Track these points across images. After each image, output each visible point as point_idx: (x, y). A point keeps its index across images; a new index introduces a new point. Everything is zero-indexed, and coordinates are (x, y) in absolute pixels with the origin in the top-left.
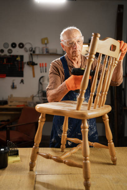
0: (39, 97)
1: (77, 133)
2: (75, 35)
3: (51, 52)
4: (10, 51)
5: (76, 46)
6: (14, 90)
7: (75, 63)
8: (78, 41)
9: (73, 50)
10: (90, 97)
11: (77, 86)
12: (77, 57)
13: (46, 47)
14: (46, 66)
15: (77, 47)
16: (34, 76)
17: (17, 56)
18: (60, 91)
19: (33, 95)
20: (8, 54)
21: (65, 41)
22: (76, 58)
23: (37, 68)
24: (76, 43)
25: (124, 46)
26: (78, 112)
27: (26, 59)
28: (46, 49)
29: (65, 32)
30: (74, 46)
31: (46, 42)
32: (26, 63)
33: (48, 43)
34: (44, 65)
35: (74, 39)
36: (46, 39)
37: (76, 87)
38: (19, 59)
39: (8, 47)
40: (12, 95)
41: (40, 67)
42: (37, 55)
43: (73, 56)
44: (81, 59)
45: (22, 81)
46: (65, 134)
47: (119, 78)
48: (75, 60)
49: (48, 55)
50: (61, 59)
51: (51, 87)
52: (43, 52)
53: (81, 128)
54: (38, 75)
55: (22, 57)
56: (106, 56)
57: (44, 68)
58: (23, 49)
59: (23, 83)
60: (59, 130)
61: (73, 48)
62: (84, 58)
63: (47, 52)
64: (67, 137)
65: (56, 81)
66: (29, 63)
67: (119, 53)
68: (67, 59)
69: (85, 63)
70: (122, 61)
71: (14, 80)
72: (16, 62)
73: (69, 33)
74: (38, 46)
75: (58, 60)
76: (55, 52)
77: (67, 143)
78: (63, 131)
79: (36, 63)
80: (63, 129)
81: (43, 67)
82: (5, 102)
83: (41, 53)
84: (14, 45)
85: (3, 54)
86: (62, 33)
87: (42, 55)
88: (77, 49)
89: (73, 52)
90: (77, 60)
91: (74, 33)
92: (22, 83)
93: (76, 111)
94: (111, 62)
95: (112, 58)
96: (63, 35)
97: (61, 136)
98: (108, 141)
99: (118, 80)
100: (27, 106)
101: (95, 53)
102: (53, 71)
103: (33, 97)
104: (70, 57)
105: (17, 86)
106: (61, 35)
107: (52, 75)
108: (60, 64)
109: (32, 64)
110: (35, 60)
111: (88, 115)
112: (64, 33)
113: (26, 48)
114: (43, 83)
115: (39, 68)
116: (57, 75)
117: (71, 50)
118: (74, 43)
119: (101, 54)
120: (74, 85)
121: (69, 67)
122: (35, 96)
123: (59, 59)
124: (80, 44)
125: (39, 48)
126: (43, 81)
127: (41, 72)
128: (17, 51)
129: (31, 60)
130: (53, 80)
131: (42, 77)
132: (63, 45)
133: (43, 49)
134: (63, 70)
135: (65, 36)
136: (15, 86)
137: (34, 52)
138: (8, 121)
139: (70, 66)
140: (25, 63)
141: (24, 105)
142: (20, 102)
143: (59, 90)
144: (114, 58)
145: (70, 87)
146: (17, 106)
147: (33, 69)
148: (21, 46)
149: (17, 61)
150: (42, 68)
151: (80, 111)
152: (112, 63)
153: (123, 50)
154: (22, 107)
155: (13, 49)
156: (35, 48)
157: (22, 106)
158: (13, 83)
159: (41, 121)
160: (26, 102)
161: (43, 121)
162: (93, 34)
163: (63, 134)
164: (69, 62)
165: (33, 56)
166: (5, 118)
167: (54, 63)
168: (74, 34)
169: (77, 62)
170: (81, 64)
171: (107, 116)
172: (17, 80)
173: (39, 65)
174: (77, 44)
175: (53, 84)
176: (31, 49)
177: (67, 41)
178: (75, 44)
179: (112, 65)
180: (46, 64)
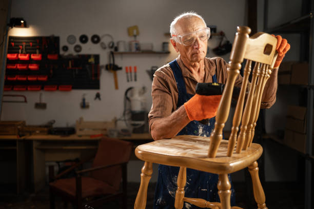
0: (125, 120)
1: (200, 188)
2: (196, 27)
3: (143, 48)
4: (77, 48)
5: (198, 45)
6: (86, 111)
7: (195, 72)
8: (201, 37)
9: (192, 51)
10: (232, 135)
11: (206, 112)
12: (199, 62)
13: (135, 41)
14: (135, 72)
15: (200, 46)
16: (117, 87)
17: (89, 56)
18: (174, 121)
19: (115, 118)
20: (75, 54)
21: (180, 36)
22: (197, 64)
23: (121, 75)
24: (199, 39)
25: (282, 44)
26: (212, 162)
27: (104, 61)
28: (137, 44)
29: (179, 22)
30: (195, 45)
31: (135, 32)
32: (105, 67)
33: (138, 33)
34: (133, 70)
35: (195, 34)
36: (136, 27)
37: (204, 116)
38: (92, 60)
39: (74, 43)
40: (81, 119)
41: (127, 72)
42: (122, 54)
43: (192, 61)
44: (204, 66)
45: (98, 96)
46: (181, 191)
47: (271, 97)
48: (194, 66)
49: (139, 53)
50: (171, 66)
51: (158, 114)
52: (130, 49)
53: (219, 188)
54: (124, 85)
55: (97, 57)
56: (256, 64)
57: (133, 74)
58: (98, 45)
59: (100, 99)
60: (171, 183)
61: (193, 48)
62: (208, 62)
63: (138, 49)
64: (185, 196)
65: (164, 103)
66: (109, 67)
67: (275, 56)
68: (181, 66)
69: (211, 71)
70: (277, 68)
71: (84, 95)
72: (87, 66)
73: (185, 24)
74: (122, 39)
75: (166, 68)
76: (150, 48)
77: (184, 205)
78: (177, 187)
79: (120, 66)
80: (178, 183)
81: (131, 72)
82: (72, 131)
83: (127, 50)
84: (84, 39)
85: (66, 54)
86: (174, 23)
87: (129, 53)
88: (200, 49)
89: (192, 55)
90: (199, 67)
91: (195, 23)
92: (97, 99)
93: (209, 160)
94: (259, 71)
95: (259, 64)
96: (175, 26)
97: (174, 195)
98: (258, 205)
99: (269, 99)
100: (107, 135)
101: (242, 60)
102: (159, 87)
103: (116, 121)
104: (187, 62)
105: (90, 104)
106: (171, 26)
107: (157, 93)
108: (170, 74)
109: (113, 68)
110: (119, 62)
111: (231, 167)
112: (176, 24)
113: (103, 43)
114: (131, 98)
115: (125, 75)
116: (165, 93)
117: (190, 51)
118: (195, 39)
119: (249, 61)
120: (201, 113)
121: (186, 79)
122: (120, 120)
123: (168, 65)
124: (203, 41)
125: (124, 42)
126: (132, 95)
127: (128, 81)
128: (89, 49)
129: (112, 62)
130: (160, 101)
131: (130, 89)
132: (175, 43)
133: (130, 44)
134: (176, 84)
135: (179, 28)
136: (86, 104)
137: (116, 49)
138: (77, 160)
139: (187, 77)
140: (102, 67)
141: (102, 135)
142: (94, 130)
143: (174, 119)
144: (263, 64)
145: (194, 114)
146: (92, 136)
147: (115, 77)
148: (96, 39)
149: (90, 64)
150: (129, 74)
151: (215, 160)
152: (261, 73)
153: (281, 51)
154: (98, 138)
155: (82, 45)
156: (118, 43)
157: (98, 136)
158: (84, 100)
159: (146, 175)
160: (105, 130)
161: (149, 174)
162: (238, 28)
163: (177, 192)
164: (184, 70)
165: (115, 56)
166: (72, 156)
167: (159, 73)
168: (194, 26)
169: (197, 70)
170: (204, 73)
171: (256, 163)
172: (90, 94)
173: (124, 70)
174: (200, 42)
175: (160, 109)
176: (111, 45)
177: (183, 37)
178: (197, 41)
179: (261, 76)
180: (135, 68)
